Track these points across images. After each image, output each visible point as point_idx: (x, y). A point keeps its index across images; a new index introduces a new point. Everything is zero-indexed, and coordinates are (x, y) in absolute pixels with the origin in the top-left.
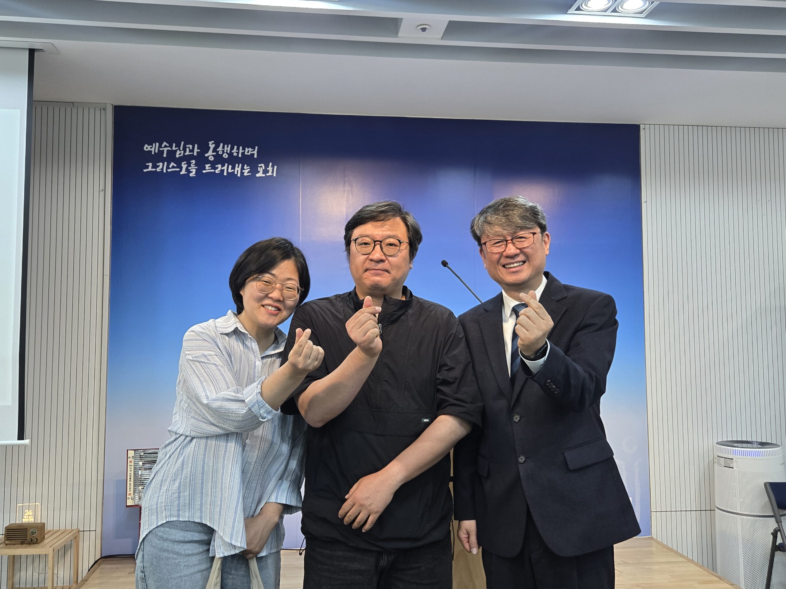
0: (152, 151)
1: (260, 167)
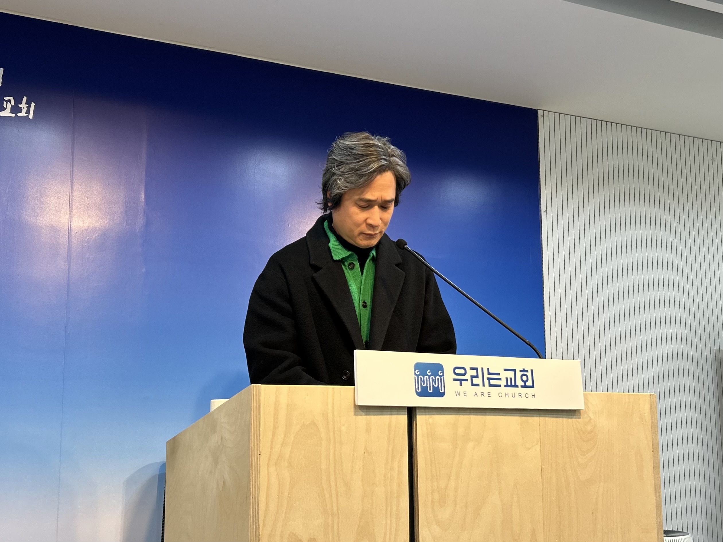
1: (7, 101)
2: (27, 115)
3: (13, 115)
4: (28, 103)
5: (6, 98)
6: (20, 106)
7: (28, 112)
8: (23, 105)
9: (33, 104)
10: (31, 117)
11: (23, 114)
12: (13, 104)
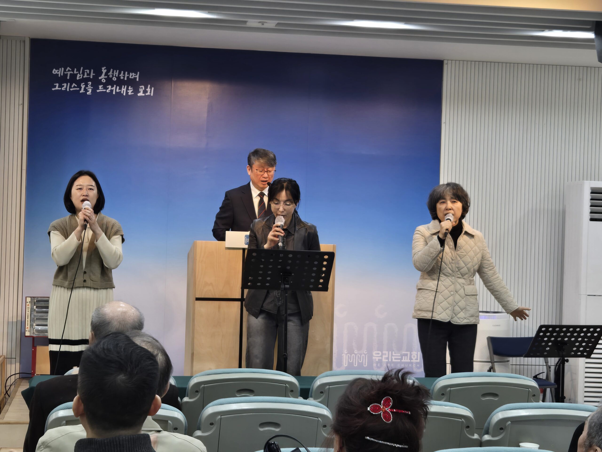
0: (59, 74)
1: (141, 88)
2: (150, 94)
3: (144, 95)
4: (151, 88)
5: (140, 87)
6: (147, 90)
7: (151, 92)
8: (149, 90)
9: (153, 88)
10: (152, 95)
11: (148, 94)
12: (144, 89)
